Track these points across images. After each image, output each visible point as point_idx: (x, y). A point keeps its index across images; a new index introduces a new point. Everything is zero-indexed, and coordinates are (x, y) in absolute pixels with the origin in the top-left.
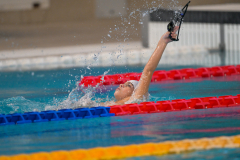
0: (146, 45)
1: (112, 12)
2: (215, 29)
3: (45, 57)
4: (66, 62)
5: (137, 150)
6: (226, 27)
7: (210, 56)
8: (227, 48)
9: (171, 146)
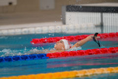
0: (64, 23)
1: (48, 7)
2: (98, 15)
3: (14, 29)
4: (25, 32)
5: (60, 75)
6: (104, 14)
7: (96, 29)
8: (104, 25)
9: (77, 73)
